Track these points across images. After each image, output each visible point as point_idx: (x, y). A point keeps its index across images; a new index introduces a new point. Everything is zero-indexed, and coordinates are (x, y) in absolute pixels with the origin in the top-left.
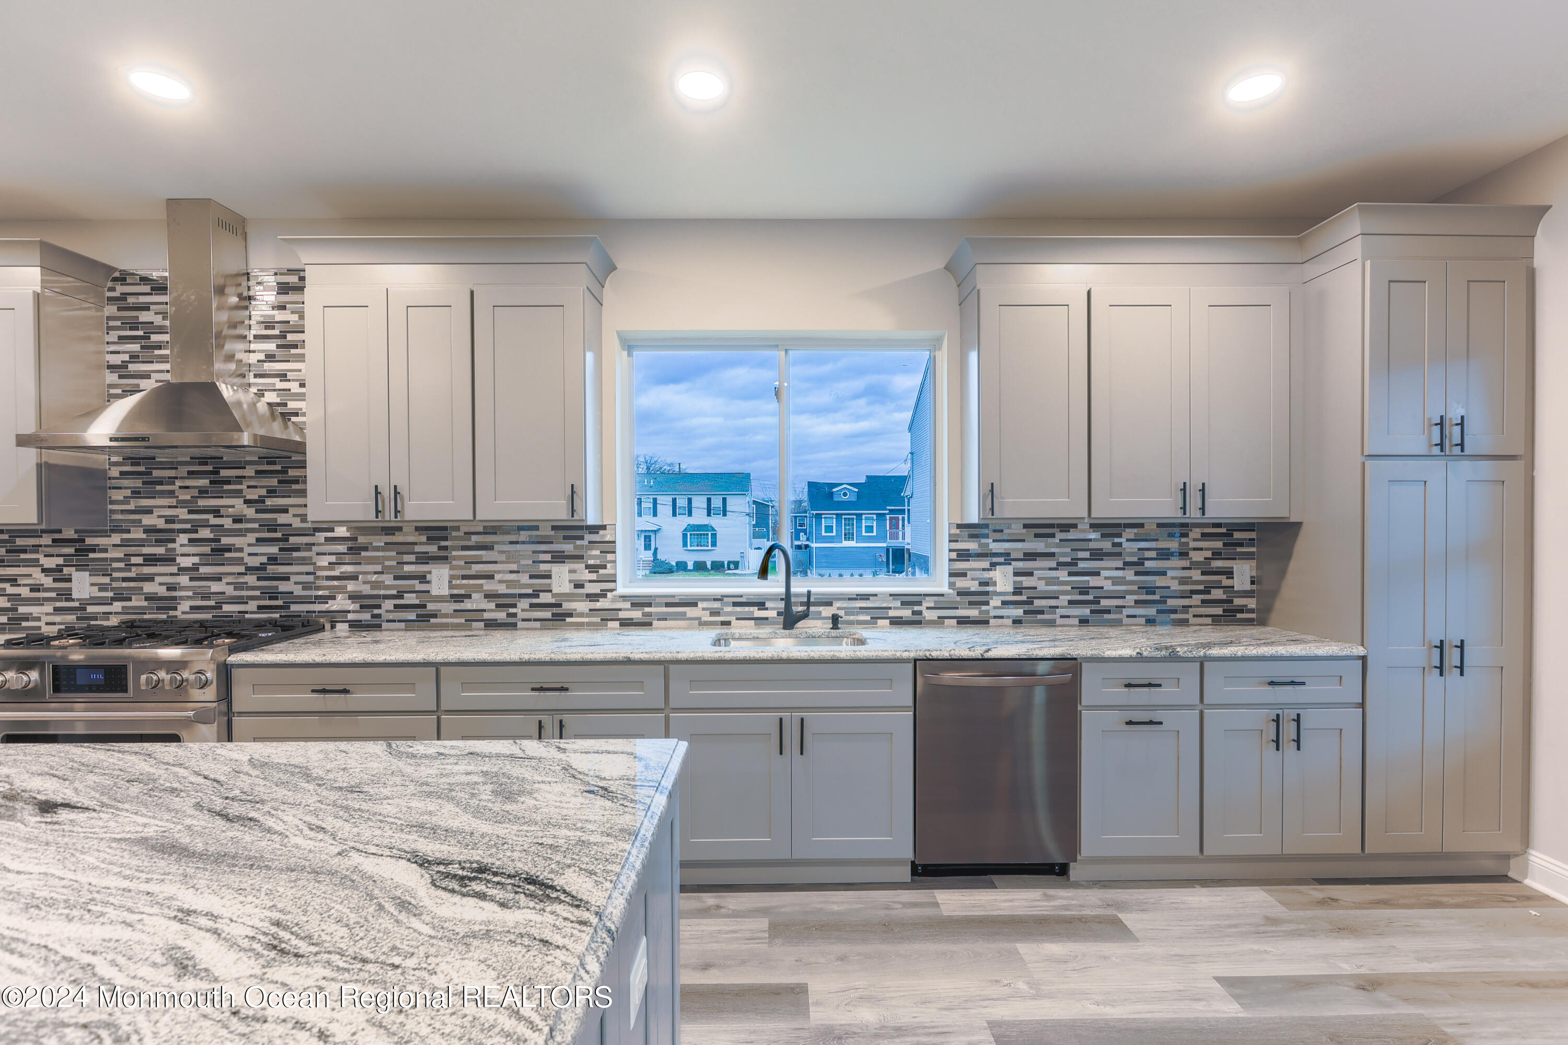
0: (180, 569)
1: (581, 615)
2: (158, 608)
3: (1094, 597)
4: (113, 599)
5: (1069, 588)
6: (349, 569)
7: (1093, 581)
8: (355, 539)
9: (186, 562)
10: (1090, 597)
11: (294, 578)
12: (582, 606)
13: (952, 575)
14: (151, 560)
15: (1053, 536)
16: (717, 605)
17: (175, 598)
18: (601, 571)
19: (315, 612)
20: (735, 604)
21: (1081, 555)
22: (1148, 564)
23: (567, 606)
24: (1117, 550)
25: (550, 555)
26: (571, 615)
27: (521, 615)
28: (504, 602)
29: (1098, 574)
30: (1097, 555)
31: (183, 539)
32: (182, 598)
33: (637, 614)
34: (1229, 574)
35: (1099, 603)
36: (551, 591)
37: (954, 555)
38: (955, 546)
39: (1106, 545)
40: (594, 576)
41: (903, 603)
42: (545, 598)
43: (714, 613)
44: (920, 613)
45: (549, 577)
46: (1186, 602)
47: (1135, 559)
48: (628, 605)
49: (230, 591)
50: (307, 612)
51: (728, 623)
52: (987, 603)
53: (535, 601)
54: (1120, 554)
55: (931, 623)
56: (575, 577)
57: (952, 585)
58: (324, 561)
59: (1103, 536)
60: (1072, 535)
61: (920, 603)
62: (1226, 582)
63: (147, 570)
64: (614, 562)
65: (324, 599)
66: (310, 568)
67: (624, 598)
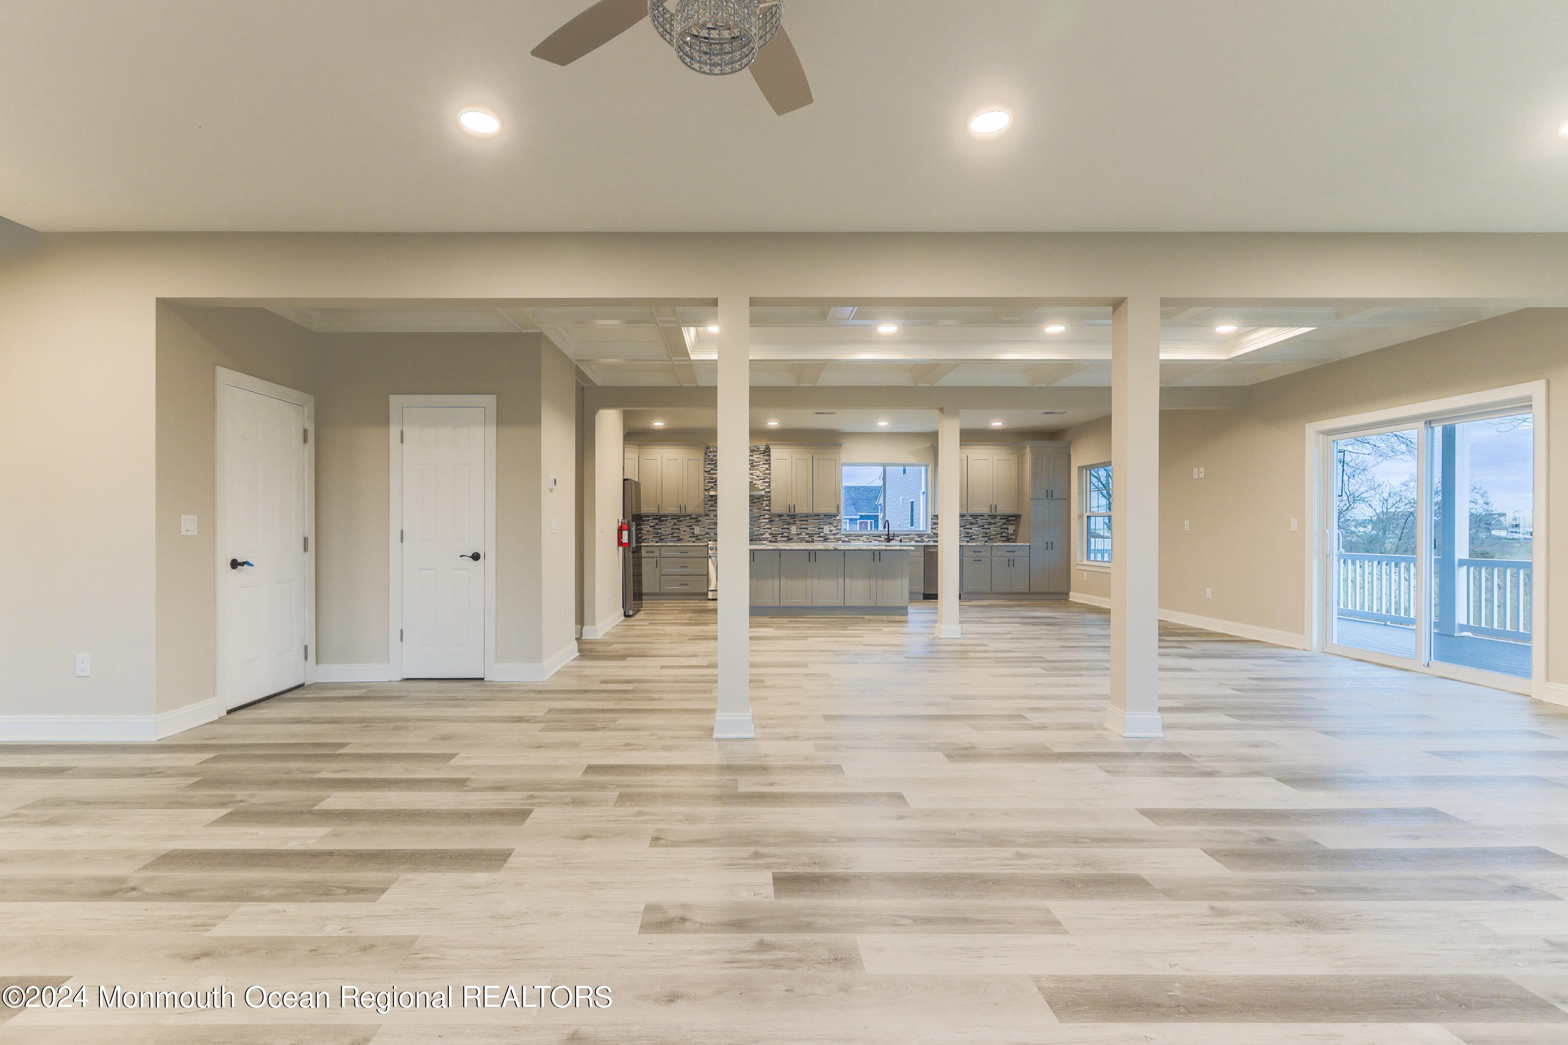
1: (832, 539)
6: (768, 526)
10: (970, 535)
12: (832, 537)
13: (932, 529)
16: (868, 537)
18: (837, 527)
20: (873, 537)
21: (967, 524)
22: (985, 526)
23: (828, 537)
24: (977, 522)
25: (823, 523)
26: (829, 539)
27: (815, 539)
28: (811, 535)
29: (971, 529)
30: (971, 524)
33: (847, 539)
34: (1007, 529)
36: (823, 532)
37: (932, 524)
38: (932, 521)
39: (974, 521)
40: (835, 529)
41: (919, 537)
42: (822, 534)
43: (868, 539)
45: (823, 529)
46: (996, 536)
47: (982, 524)
48: (844, 536)
51: (871, 542)
53: (819, 534)
54: (977, 524)
55: (926, 542)
56: (830, 529)
57: (932, 532)
59: (973, 518)
60: (964, 518)
61: (923, 537)
62: (1007, 531)
64: (840, 525)
65: (762, 535)
67: (843, 534)
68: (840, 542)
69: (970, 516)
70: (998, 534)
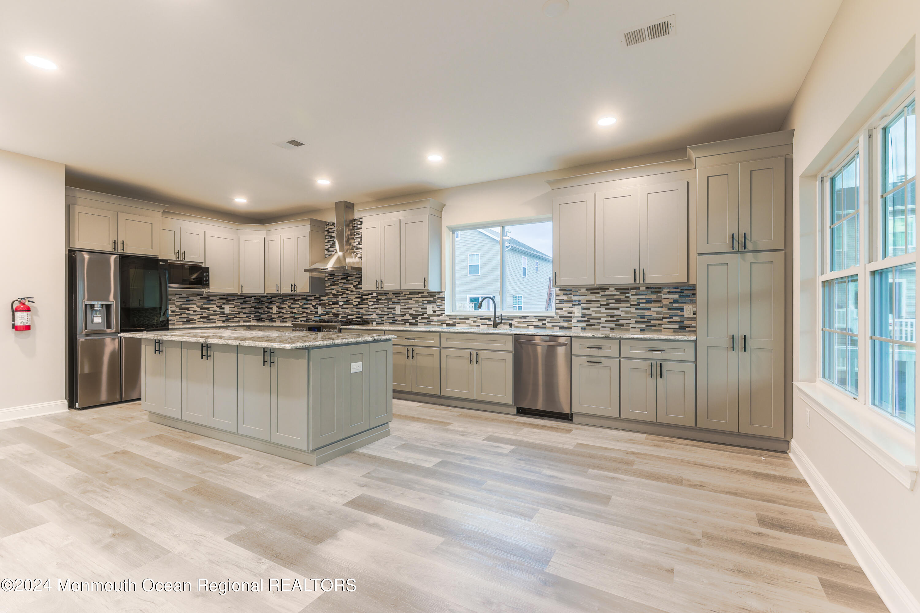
0: (339, 306)
1: (435, 322)
2: (335, 317)
3: (617, 319)
4: (326, 314)
5: (605, 315)
6: (376, 306)
7: (616, 312)
8: (378, 297)
9: (341, 304)
10: (615, 319)
11: (364, 309)
12: (435, 319)
13: (557, 309)
14: (334, 303)
15: (598, 293)
16: (475, 319)
17: (338, 314)
18: (441, 307)
19: (368, 319)
20: (481, 319)
21: (611, 301)
22: (641, 305)
23: (431, 318)
24: (627, 299)
25: (427, 302)
26: (432, 322)
27: (419, 321)
28: (414, 317)
29: (618, 309)
30: (618, 301)
31: (340, 297)
32: (340, 314)
33: (451, 322)
34: (682, 310)
35: (619, 321)
36: (427, 313)
37: (558, 301)
38: (558, 298)
39: (622, 297)
40: (439, 309)
41: (539, 320)
42: (425, 316)
43: (475, 322)
44: (545, 324)
45: (426, 309)
46: (660, 322)
47: (635, 303)
48: (448, 319)
49: (350, 312)
50: (367, 319)
51: (478, 326)
52: (571, 321)
53: (423, 317)
54: (628, 301)
55: (549, 328)
56: (434, 309)
57: (556, 313)
58: (370, 303)
59: (621, 293)
60: (607, 293)
61: (545, 320)
63: (333, 306)
64: (444, 304)
65: (370, 315)
66: (367, 306)
67: (448, 316)
68: (444, 325)
69: (616, 289)
70: (663, 318)
